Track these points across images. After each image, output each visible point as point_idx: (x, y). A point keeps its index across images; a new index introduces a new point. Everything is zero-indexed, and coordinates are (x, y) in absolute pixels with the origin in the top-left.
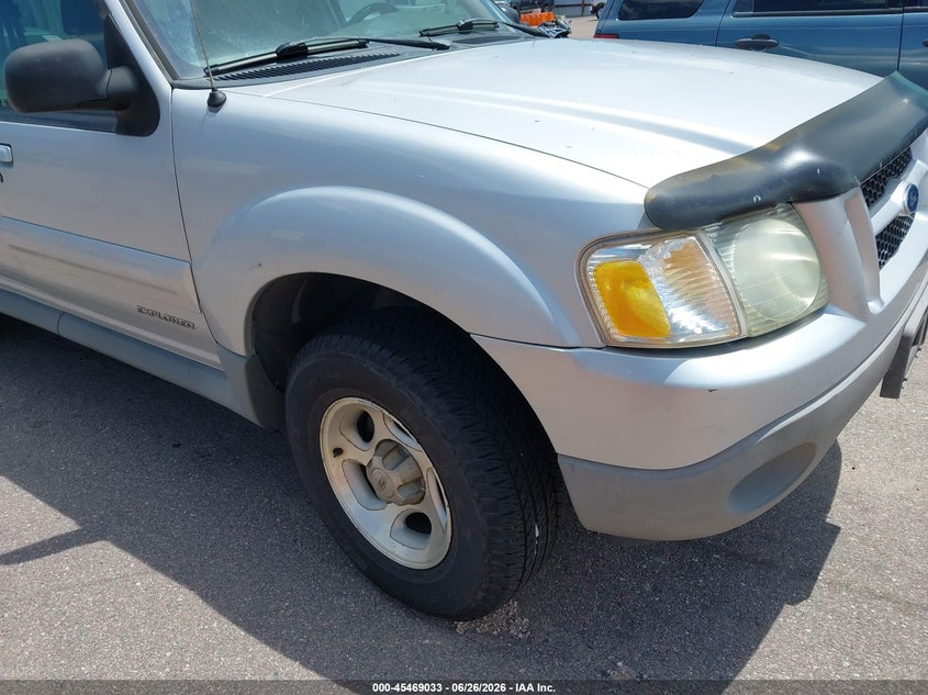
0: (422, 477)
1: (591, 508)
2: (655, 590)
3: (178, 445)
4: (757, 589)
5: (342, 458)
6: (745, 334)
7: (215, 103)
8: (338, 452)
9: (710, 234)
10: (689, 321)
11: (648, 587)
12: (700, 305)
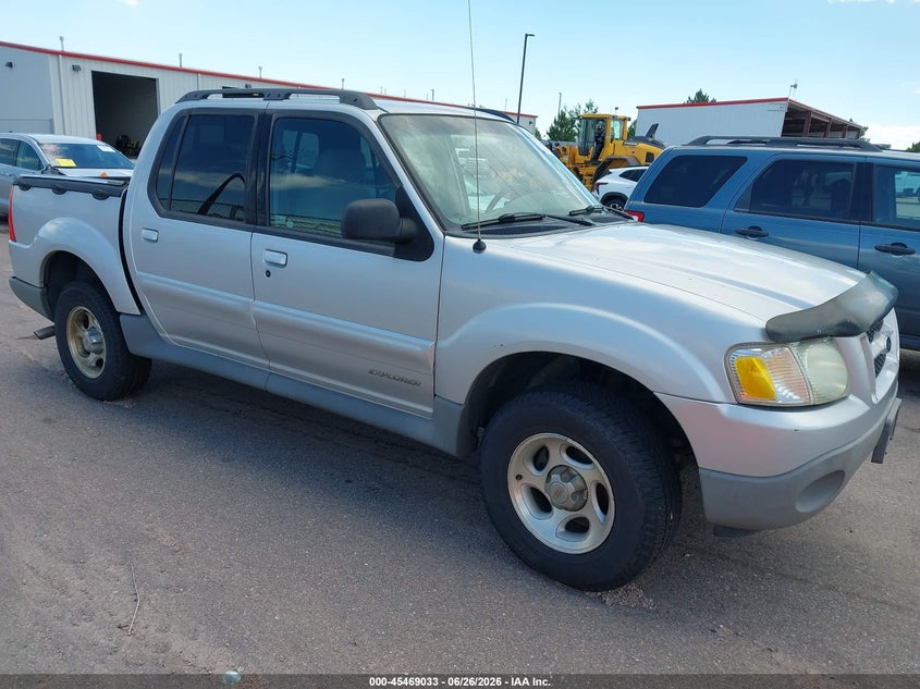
0: (586, 488)
1: (715, 505)
2: (732, 589)
3: (349, 481)
4: (801, 594)
5: (522, 481)
6: (812, 403)
7: (479, 247)
8: (519, 477)
9: (794, 348)
10: (784, 393)
11: (727, 588)
12: (790, 386)
